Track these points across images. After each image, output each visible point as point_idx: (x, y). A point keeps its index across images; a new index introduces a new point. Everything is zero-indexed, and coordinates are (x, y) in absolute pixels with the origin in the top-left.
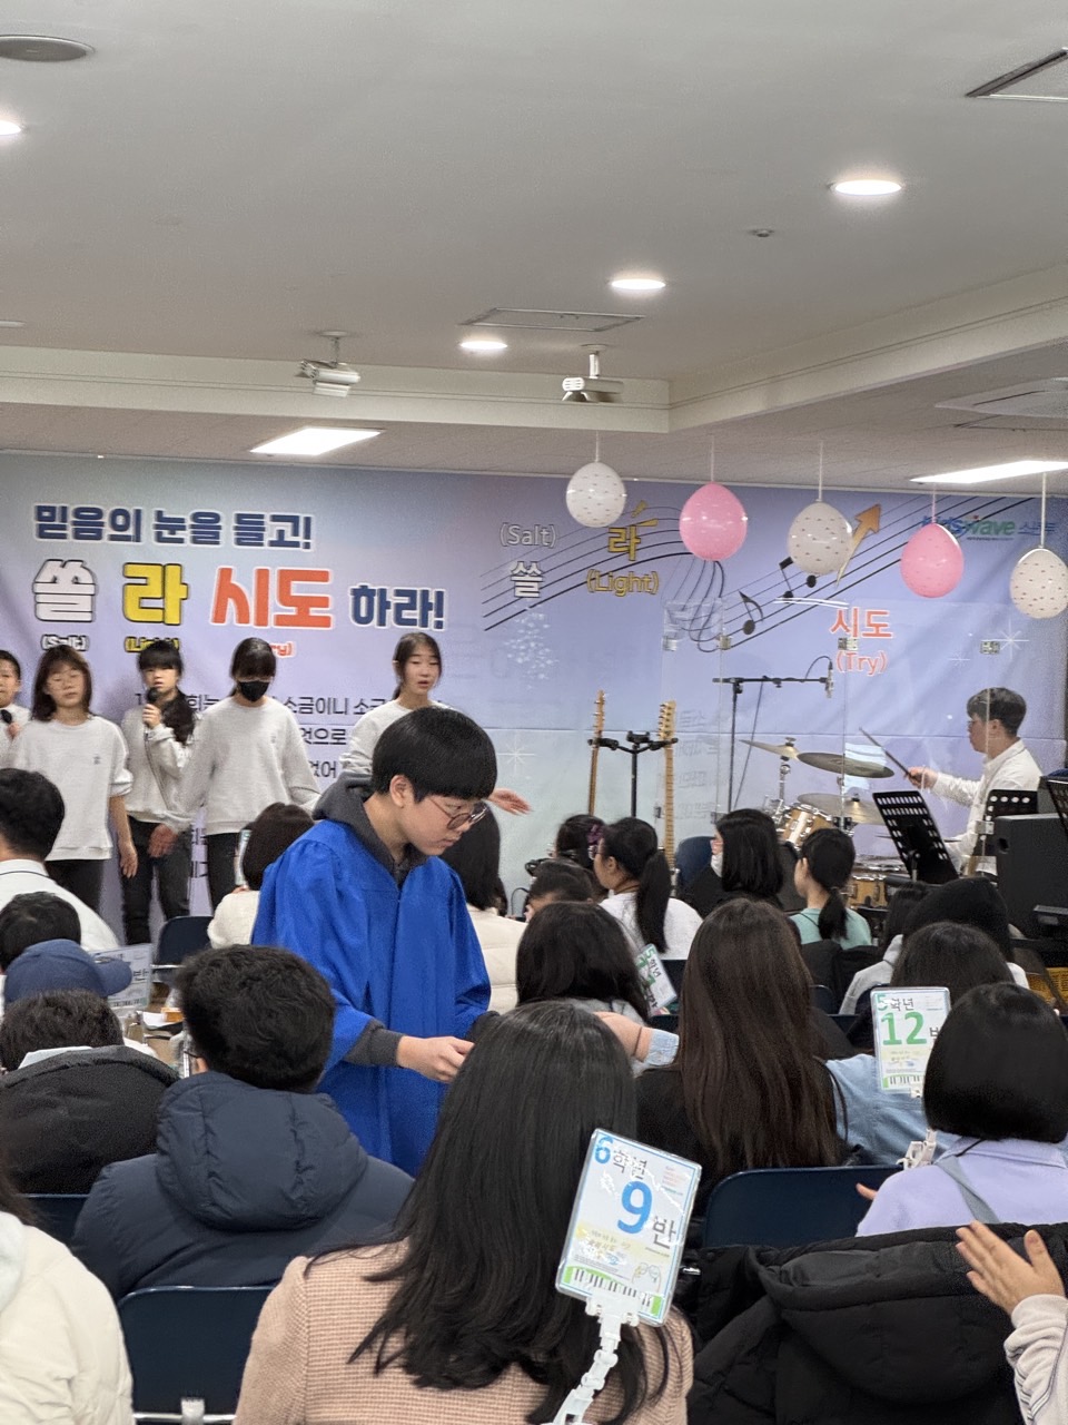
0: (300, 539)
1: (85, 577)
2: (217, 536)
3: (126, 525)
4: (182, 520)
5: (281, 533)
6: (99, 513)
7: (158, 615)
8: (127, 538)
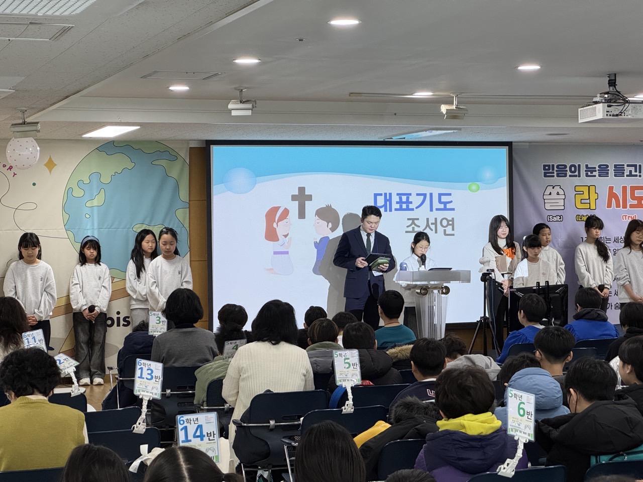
0: (638, 173)
1: (561, 192)
2: (608, 173)
3: (575, 170)
4: (595, 168)
5: (631, 171)
6: (566, 166)
7: (587, 206)
8: (576, 176)
